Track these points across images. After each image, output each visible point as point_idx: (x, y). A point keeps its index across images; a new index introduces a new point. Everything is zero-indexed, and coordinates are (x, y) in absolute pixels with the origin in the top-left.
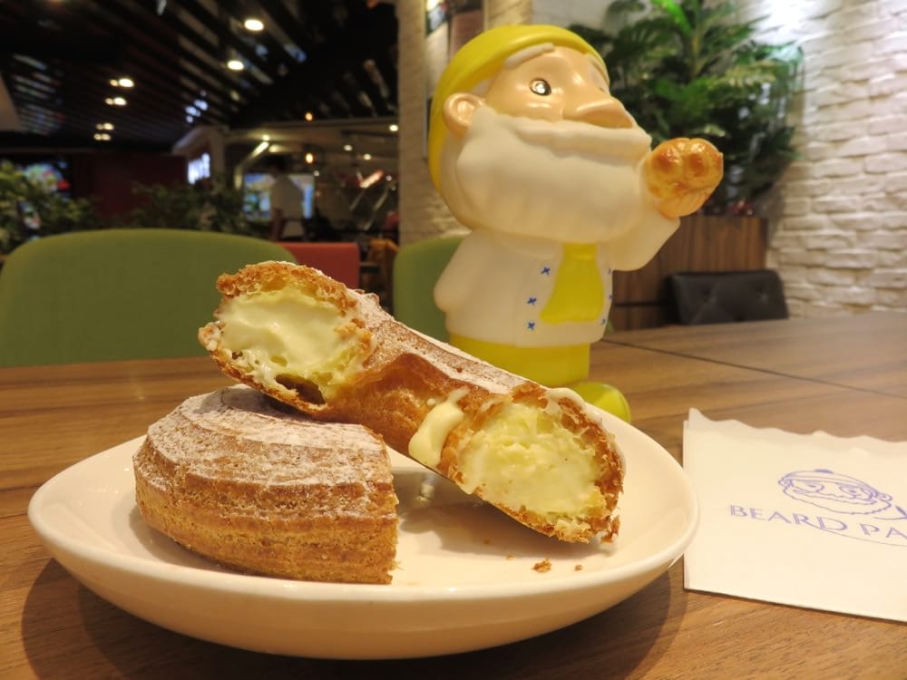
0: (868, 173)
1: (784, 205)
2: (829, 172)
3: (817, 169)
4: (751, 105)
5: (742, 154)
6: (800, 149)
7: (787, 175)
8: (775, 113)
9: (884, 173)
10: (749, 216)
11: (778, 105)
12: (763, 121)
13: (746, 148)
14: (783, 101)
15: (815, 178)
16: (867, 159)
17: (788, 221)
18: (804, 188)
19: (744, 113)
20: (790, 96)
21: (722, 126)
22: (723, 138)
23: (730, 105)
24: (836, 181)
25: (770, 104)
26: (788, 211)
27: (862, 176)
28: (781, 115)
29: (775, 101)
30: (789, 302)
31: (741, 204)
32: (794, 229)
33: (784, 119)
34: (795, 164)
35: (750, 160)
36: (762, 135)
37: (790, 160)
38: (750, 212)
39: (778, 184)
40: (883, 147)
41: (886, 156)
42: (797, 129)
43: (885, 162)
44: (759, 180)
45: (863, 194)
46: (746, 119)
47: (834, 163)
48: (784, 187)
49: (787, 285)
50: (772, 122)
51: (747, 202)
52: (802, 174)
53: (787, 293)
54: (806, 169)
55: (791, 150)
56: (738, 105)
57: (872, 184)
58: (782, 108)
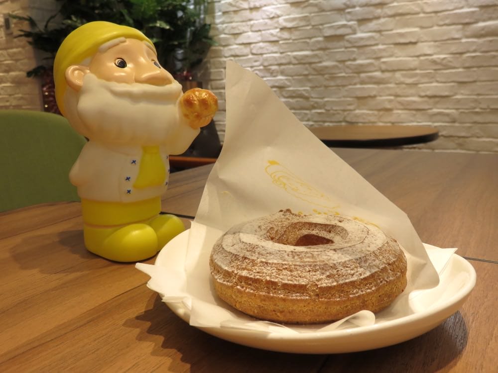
0: (253, 54)
1: (210, 73)
2: (233, 53)
3: (226, 51)
4: (184, 9)
5: (182, 41)
6: (215, 38)
7: (209, 54)
8: (199, 15)
9: (262, 54)
10: (190, 80)
11: (200, 9)
12: (192, 20)
13: (184, 37)
14: (202, 7)
15: (226, 57)
16: (252, 46)
17: (213, 83)
18: (220, 62)
19: (180, 14)
20: (206, 4)
21: (167, 22)
22: (169, 30)
23: (170, 8)
24: (237, 58)
25: (195, 8)
26: (212, 77)
27: (250, 56)
28: (202, 16)
29: (198, 7)
30: (219, 133)
31: (185, 73)
32: (217, 88)
33: (204, 18)
34: (213, 48)
35: (187, 44)
36: (193, 28)
37: (210, 45)
38: (191, 78)
39: (205, 60)
40: (259, 39)
41: (261, 44)
42: (212, 26)
43: (261, 48)
44: (194, 58)
45: (252, 67)
46: (182, 17)
47: (235, 48)
48: (208, 62)
49: (216, 123)
50: (198, 20)
51: (188, 72)
52: (218, 54)
53: (218, 128)
54: (221, 50)
55: (211, 39)
56: (176, 9)
57: (256, 61)
58: (202, 12)
